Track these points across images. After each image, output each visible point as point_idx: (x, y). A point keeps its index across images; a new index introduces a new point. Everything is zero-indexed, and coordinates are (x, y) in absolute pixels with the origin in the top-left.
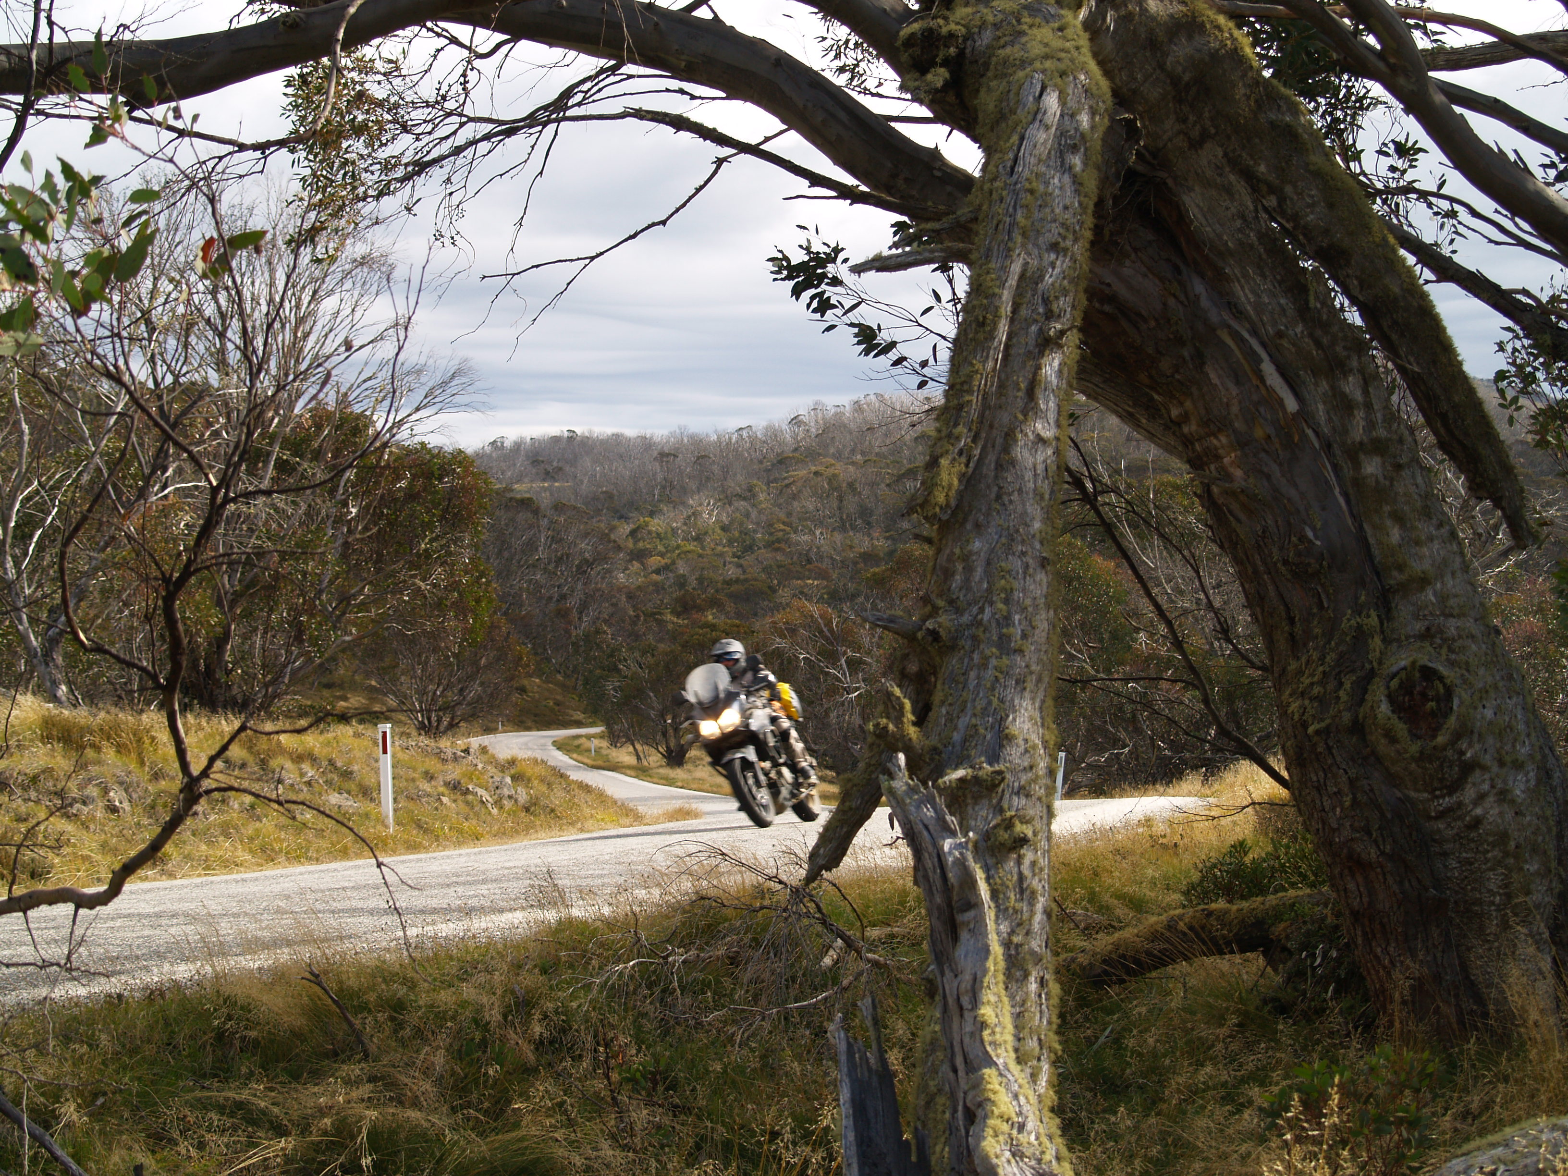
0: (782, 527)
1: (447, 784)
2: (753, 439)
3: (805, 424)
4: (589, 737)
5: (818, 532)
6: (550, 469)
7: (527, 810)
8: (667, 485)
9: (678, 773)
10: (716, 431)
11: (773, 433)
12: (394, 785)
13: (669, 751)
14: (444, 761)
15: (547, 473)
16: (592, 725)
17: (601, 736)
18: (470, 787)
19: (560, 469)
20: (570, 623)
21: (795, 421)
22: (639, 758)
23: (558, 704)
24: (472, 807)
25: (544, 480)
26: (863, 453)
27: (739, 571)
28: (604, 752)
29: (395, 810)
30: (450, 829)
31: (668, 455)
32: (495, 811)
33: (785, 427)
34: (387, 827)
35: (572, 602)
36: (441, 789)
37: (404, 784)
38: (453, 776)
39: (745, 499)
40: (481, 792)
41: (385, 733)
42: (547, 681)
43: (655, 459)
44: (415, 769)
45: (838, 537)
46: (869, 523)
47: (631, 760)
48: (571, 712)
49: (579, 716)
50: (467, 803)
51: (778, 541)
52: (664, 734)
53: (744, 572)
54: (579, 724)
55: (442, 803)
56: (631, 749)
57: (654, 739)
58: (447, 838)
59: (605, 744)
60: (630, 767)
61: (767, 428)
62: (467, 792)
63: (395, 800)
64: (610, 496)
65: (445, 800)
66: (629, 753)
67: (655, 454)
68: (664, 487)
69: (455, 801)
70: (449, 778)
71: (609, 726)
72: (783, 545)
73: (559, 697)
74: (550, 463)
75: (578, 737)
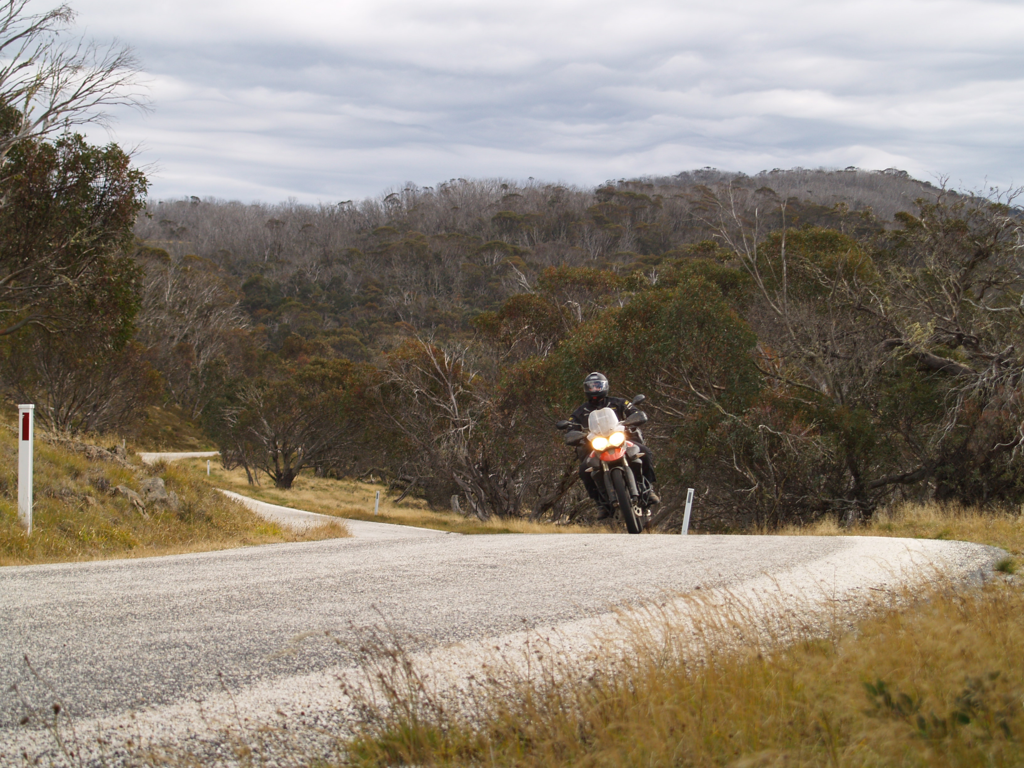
0: (375, 288)
1: (93, 482)
2: (353, 213)
3: (398, 202)
4: (205, 459)
5: (406, 295)
6: (175, 229)
7: (181, 517)
8: (277, 248)
9: (287, 494)
10: (320, 205)
11: (369, 207)
12: (34, 480)
13: (278, 474)
14: (89, 458)
15: (172, 232)
16: (207, 449)
17: (214, 459)
18: (119, 487)
19: (184, 229)
20: (191, 359)
21: (390, 198)
22: (250, 479)
23: (175, 429)
24: (122, 511)
25: (169, 238)
26: (446, 229)
27: (337, 324)
28: (218, 473)
29: (34, 509)
30: (98, 534)
31: (277, 222)
32: (147, 516)
33: (380, 203)
34: (24, 527)
35: (194, 341)
36: (88, 488)
37: (45, 479)
38: (101, 474)
39: (343, 263)
40: (132, 493)
41: (26, 415)
42: (167, 409)
43: (266, 225)
44: (57, 464)
45: (424, 300)
46: (450, 289)
47: (244, 481)
48: (187, 437)
49: (193, 441)
50: (116, 505)
51: (372, 300)
52: (275, 459)
53: (341, 325)
54: (193, 448)
55: (87, 502)
56: (244, 470)
57: (265, 462)
58: (94, 545)
59: (218, 466)
60: (242, 487)
61: (364, 203)
62: (116, 493)
63: (34, 497)
64: (226, 254)
65: (91, 500)
66: (241, 475)
67: (266, 220)
68: (273, 250)
69: (103, 502)
70: (96, 476)
71: (223, 449)
72: (375, 304)
73: (178, 424)
74: (175, 224)
75: (194, 459)
